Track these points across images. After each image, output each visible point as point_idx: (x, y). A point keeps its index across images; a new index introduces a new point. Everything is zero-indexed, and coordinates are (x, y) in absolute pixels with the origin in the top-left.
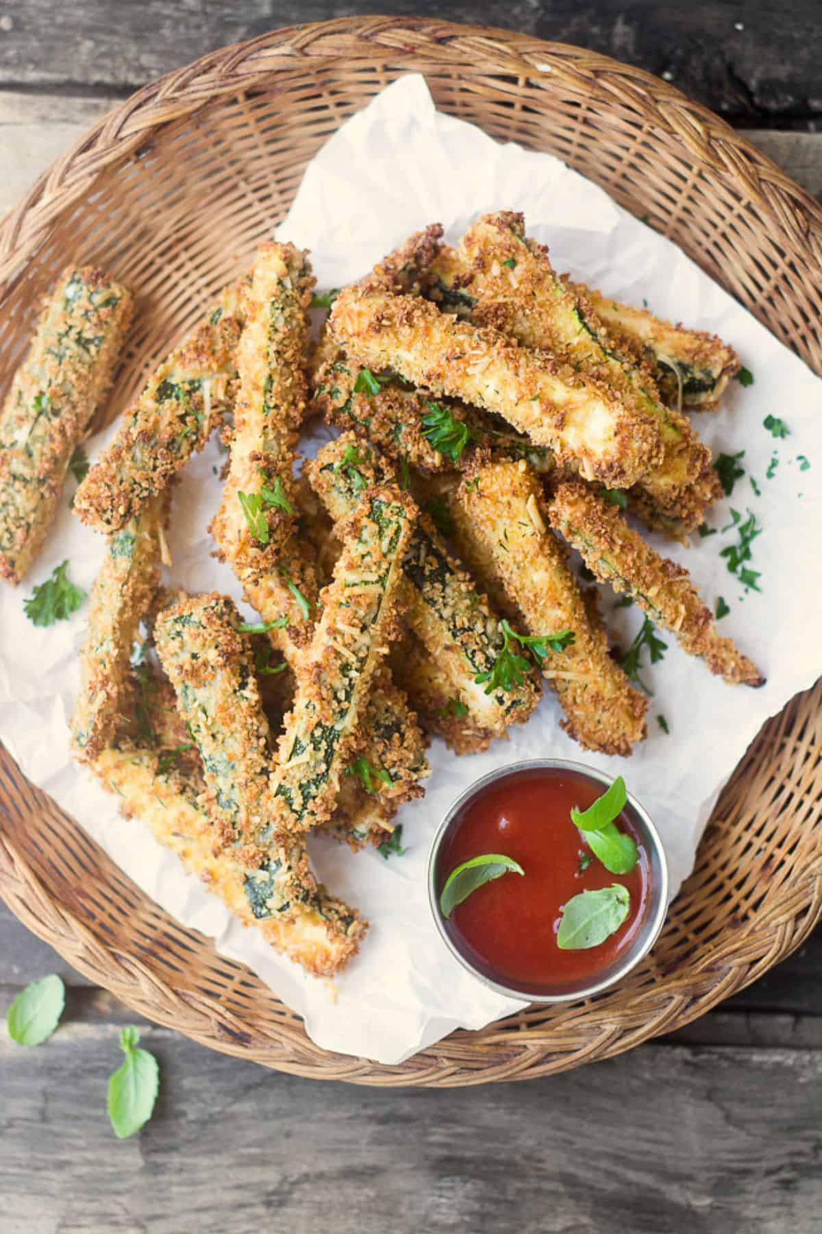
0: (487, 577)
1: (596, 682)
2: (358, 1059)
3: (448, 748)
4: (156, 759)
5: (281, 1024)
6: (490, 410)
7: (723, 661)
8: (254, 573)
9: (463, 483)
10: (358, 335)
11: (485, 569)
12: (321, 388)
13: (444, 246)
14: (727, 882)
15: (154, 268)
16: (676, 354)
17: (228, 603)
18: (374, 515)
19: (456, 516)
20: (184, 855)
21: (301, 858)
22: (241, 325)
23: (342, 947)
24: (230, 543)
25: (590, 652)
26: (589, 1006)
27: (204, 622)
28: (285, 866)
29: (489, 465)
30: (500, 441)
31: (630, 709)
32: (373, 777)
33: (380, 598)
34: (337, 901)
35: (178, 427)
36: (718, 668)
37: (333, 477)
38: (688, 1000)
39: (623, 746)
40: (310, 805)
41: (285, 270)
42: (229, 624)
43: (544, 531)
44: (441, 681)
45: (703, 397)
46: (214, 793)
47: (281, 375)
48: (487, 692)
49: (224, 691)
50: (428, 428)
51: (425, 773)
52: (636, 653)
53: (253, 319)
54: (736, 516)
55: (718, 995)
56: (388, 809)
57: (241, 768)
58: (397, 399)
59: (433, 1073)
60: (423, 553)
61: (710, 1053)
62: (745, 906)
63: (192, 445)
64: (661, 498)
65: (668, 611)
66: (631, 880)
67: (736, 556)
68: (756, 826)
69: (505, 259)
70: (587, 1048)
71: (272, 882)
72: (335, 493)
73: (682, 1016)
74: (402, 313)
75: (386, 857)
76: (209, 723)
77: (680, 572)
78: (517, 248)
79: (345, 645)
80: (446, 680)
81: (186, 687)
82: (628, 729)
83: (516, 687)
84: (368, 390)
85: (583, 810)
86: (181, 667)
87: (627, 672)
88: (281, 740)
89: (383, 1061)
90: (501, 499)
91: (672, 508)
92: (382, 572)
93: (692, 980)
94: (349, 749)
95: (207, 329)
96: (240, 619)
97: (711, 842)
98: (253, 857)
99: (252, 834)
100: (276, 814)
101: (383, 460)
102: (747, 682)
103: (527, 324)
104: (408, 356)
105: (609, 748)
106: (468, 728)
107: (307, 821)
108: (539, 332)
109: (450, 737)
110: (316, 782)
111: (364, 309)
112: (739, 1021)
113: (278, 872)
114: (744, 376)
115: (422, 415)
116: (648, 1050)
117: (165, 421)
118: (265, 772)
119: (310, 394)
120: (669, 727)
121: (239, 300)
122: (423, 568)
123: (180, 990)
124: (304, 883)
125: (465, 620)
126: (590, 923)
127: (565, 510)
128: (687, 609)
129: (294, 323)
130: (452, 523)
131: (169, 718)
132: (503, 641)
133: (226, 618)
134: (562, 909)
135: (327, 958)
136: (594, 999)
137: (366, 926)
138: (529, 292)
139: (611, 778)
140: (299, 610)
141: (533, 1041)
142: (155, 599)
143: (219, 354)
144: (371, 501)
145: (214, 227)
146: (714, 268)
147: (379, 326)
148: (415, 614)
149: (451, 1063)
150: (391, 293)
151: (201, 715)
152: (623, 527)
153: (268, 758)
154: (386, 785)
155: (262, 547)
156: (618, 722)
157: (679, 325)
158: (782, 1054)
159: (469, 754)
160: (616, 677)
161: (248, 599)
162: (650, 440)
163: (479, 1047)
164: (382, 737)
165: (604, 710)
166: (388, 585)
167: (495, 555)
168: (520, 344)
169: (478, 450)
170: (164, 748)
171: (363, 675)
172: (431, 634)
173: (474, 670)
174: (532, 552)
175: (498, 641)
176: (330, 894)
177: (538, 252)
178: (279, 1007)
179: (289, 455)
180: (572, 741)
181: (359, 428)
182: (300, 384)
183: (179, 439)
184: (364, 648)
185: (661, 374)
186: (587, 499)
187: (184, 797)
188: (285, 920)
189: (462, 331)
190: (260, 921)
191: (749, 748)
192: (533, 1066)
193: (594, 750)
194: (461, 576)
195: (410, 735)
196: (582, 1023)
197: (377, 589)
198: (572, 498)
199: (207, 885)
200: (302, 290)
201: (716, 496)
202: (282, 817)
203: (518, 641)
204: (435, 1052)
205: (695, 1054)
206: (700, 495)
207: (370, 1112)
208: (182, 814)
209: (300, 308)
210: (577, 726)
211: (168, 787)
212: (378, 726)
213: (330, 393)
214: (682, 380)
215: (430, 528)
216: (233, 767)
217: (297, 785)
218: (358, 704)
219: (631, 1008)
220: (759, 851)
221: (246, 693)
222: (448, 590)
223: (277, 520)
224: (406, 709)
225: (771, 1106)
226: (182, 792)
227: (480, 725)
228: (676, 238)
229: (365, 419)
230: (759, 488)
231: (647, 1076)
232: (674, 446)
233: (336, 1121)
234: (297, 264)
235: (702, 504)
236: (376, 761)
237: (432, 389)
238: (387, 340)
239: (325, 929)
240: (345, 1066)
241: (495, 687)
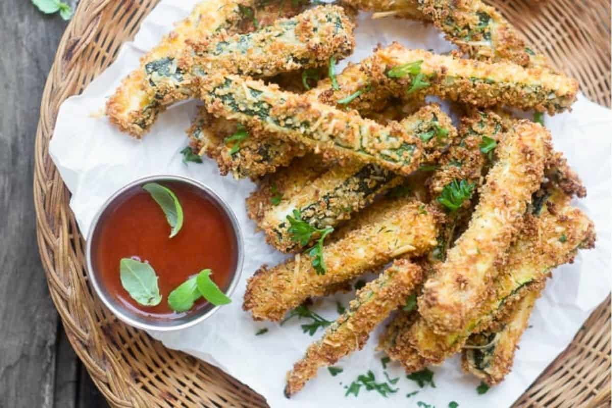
0: (361, 220)
1: (292, 288)
2: (53, 129)
3: (251, 193)
4: (249, 5)
5: (78, 80)
6: (470, 223)
7: (303, 371)
8: (368, 68)
9: (423, 204)
10: (520, 139)
11: (366, 219)
12: (485, 116)
13: (571, 198)
14: (161, 370)
15: (558, 16)
16: (501, 346)
17: (349, 52)
18: (405, 145)
19: (400, 201)
20: (187, 22)
21: (184, 94)
22: (525, 66)
23: (126, 121)
24: (389, 52)
25: (311, 285)
26: (83, 279)
27: (338, 36)
28: (179, 84)
29: (435, 221)
30: (448, 230)
31: (273, 310)
32: (235, 142)
33: (351, 148)
34: (155, 118)
35: (461, 24)
36: (298, 367)
37: (429, 121)
38: (86, 343)
39: (250, 305)
40: (218, 100)
41: (561, 94)
42: (336, 52)
43: (391, 256)
44: (295, 189)
45: (471, 362)
46: (227, 40)
47: (495, 90)
48: (288, 217)
49: (293, 48)
50: (459, 184)
51: (236, 175)
52: (308, 316)
53: (530, 73)
54: (395, 381)
55: (88, 362)
56: (214, 152)
57: (243, 57)
58: (477, 163)
59: (43, 177)
60: (378, 178)
61: (51, 357)
62: (145, 381)
63: (450, 33)
64: (409, 332)
65: (337, 336)
66: (163, 308)
67: (368, 381)
68: (196, 390)
69: (566, 235)
70: (56, 277)
71: (169, 75)
72: (418, 122)
73: (75, 338)
74: (534, 167)
75: (182, 152)
76: (273, 38)
77: (361, 344)
78: (573, 243)
79: (321, 125)
80: (296, 192)
81: (295, 24)
82: (260, 308)
83: (290, 236)
84: (483, 145)
85: (210, 276)
86: (308, 20)
87: (297, 309)
88: (261, 82)
89: (51, 143)
90: (413, 228)
91: (401, 340)
92: (368, 150)
93: (98, 345)
94: (254, 126)
95: (523, 45)
96: (338, 60)
97: (186, 360)
98: (185, 63)
99: (200, 64)
100: (213, 78)
101: (439, 154)
102: (288, 386)
103: (523, 248)
104: (506, 170)
105: (249, 296)
106: (264, 206)
107: (208, 98)
108: (518, 256)
109: (258, 194)
110: (233, 104)
111: (537, 143)
112: (72, 376)
113: (175, 79)
114: (483, 388)
115: (467, 180)
116: (54, 317)
117: (466, 16)
118: (240, 72)
119: (481, 109)
120: (261, 336)
121: (541, 66)
122: (368, 178)
123: (100, 16)
124: (167, 96)
125: (335, 204)
126: (137, 280)
127: (405, 270)
128: (337, 348)
129: (527, 100)
130: (396, 199)
131: (274, 14)
132: (320, 229)
133: (339, 50)
134: (147, 262)
135: (119, 111)
136: (88, 282)
137: (139, 137)
138: (545, 250)
139: (230, 295)
140: (343, 97)
141: (61, 242)
142: (351, 7)
143: (507, 52)
144: (414, 144)
145: (583, 55)
146: (552, 371)
147: (526, 153)
148: (339, 172)
149: (49, 189)
150: (546, 161)
151: (277, 33)
152: (393, 307)
153: (249, 74)
154: (230, 151)
155: (386, 73)
156: (266, 302)
157: (518, 348)
158: (50, 403)
159: (247, 207)
160: (294, 302)
161: (351, 66)
162: (451, 325)
163: (59, 208)
164: (261, 148)
165: (274, 293)
166: (360, 153)
167: (376, 224)
168: (512, 244)
169: (444, 215)
170: (256, 12)
171: (301, 136)
172: (325, 182)
173: (302, 210)
174: (378, 248)
175: (320, 225)
176: (159, 115)
177: (570, 257)
178: (88, 79)
179: (443, 93)
180: (253, 273)
181: (459, 139)
182: (488, 102)
183: (454, 24)
184: (319, 137)
185: (487, 335)
186: (411, 284)
187: (224, 22)
188: (144, 84)
189: (522, 206)
190: (144, 68)
191: (247, 386)
192: (46, 242)
193: (247, 287)
194: (363, 202)
195: (261, 167)
196: (72, 273)
197: (357, 146)
198: (412, 274)
199: (167, 35)
200: (547, 106)
201: (408, 369)
202: (210, 82)
203: (320, 238)
204: (56, 179)
205: (51, 347)
206: (410, 359)
207: (20, 139)
208: (214, 21)
209: (535, 104)
210: (263, 276)
211: (231, 12)
212: (268, 146)
213: (482, 121)
214: (483, 348)
215: (394, 183)
216: (243, 52)
217: (231, 91)
218: (283, 133)
219: (81, 306)
220: (180, 391)
221: (291, 62)
222: (354, 194)
223: (403, 82)
224: (278, 165)
225: (17, 396)
226: (228, 21)
227: (266, 213)
228: (571, 347)
229: (465, 143)
230: (412, 397)
231: (38, 317)
232: (443, 341)
233: (15, 117)
234: (564, 103)
235: (404, 360)
236: (245, 144)
237: (484, 187)
238: (517, 157)
239: (137, 110)
240: (49, 120)
241: (291, 222)
